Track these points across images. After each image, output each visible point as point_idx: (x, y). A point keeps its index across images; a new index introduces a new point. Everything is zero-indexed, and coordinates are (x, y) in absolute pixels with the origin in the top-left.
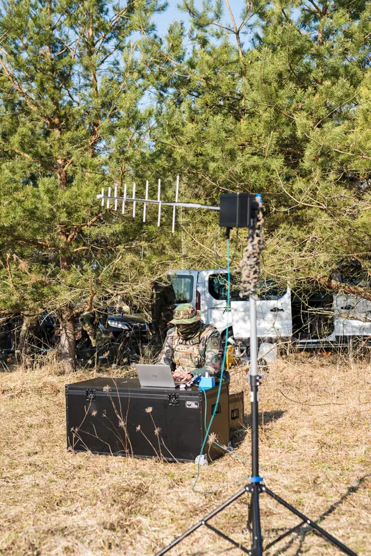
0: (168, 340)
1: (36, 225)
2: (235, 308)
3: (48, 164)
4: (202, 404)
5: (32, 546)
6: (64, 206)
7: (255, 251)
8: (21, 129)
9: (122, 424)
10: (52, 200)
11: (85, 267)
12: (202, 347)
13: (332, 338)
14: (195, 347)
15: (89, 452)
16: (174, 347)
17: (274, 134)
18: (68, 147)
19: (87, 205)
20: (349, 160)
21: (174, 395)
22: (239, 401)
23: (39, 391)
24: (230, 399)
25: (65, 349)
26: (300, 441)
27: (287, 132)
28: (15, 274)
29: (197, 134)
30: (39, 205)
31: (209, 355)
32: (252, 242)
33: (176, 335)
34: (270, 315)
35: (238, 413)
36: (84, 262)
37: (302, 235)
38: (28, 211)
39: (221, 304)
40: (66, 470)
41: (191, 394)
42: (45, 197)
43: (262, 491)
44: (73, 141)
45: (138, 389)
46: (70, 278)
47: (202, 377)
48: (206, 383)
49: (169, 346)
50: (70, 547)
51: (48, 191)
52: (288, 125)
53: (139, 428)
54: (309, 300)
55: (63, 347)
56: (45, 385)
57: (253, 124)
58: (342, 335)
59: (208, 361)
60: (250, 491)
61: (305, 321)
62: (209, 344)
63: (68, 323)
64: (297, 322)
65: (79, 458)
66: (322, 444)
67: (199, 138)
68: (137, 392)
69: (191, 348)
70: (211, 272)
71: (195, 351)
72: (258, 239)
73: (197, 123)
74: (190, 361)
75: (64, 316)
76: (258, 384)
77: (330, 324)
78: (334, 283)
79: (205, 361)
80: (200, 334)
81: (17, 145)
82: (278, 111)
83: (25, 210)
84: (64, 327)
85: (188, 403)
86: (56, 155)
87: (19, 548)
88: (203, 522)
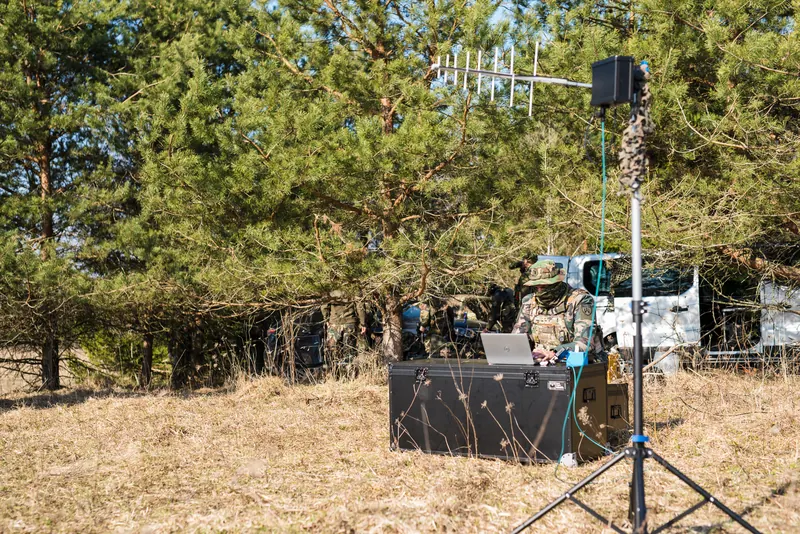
0: (524, 310)
1: (354, 181)
2: (620, 306)
3: (369, 104)
4: (570, 384)
5: (344, 524)
6: (389, 154)
7: (637, 134)
8: (335, 58)
9: (463, 396)
10: (373, 147)
11: (416, 233)
12: (569, 317)
13: (757, 349)
14: (560, 317)
15: (419, 451)
16: (531, 318)
17: (674, 52)
18: (396, 79)
19: (419, 153)
20: (780, 82)
21: (532, 372)
22: (621, 394)
23: (355, 401)
24: (609, 389)
25: (390, 350)
26: (707, 448)
27: (692, 50)
28: (325, 243)
29: (567, 56)
30: (357, 154)
31: (579, 327)
32: (634, 122)
33: (534, 303)
34: (669, 317)
35: (620, 411)
36: (415, 227)
37: (713, 190)
38: (343, 162)
39: (601, 301)
40: (389, 467)
41: (554, 372)
42: (364, 142)
43: (647, 456)
44: (403, 72)
45: (485, 367)
46: (397, 247)
47: (570, 352)
48: (576, 359)
49: (525, 318)
50: (393, 527)
51: (368, 136)
52: (693, 40)
53: (484, 404)
54: (723, 287)
55: (386, 348)
56: (362, 395)
57: (645, 43)
58: (772, 344)
59: (577, 335)
60: (631, 455)
61: (718, 321)
62: (578, 313)
63: (393, 316)
64: (706, 321)
65: (406, 455)
66: (738, 448)
67: (570, 62)
68: (483, 369)
69: (555, 319)
70: (587, 259)
71: (560, 322)
72: (642, 118)
73: (568, 40)
74: (553, 337)
75: (388, 307)
76: (642, 311)
77: (754, 324)
78: (759, 263)
79: (573, 336)
80: (566, 300)
81: (329, 79)
82: (680, 22)
83: (339, 161)
84: (388, 321)
85: (551, 383)
86: (378, 90)
87: (328, 526)
88: (568, 496)
